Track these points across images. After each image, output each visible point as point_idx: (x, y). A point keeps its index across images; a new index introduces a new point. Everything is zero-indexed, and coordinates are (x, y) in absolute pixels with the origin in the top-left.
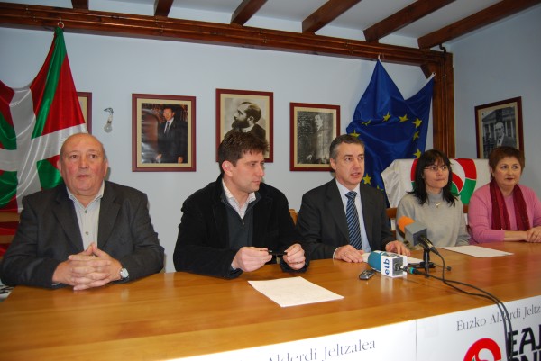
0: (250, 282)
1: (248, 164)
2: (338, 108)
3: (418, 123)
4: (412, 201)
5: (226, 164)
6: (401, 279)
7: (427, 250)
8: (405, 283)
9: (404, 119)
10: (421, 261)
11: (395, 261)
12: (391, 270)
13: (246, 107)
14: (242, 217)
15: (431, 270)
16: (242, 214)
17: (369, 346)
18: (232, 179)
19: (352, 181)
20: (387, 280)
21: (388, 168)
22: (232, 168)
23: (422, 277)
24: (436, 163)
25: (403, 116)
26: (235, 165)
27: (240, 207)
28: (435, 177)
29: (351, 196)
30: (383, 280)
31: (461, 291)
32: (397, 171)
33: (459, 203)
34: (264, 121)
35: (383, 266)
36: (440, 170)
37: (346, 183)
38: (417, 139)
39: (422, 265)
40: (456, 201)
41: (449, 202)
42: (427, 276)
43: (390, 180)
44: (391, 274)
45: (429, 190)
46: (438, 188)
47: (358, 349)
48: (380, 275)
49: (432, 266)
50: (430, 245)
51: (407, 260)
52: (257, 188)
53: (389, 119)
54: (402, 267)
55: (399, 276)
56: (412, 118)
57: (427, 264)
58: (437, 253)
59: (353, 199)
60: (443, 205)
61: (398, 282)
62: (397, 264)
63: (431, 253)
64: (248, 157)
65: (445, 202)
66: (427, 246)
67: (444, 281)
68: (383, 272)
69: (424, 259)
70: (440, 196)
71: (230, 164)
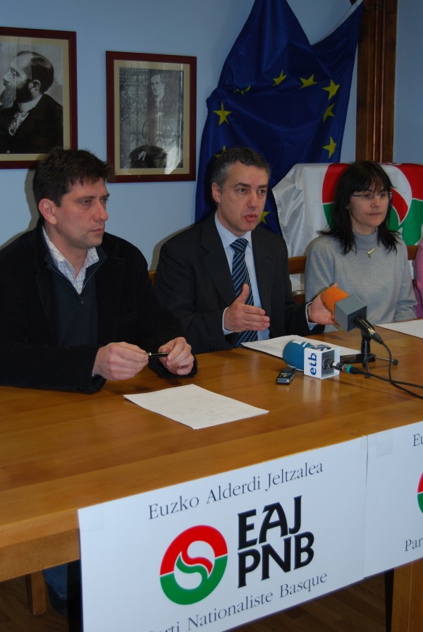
0: (127, 396)
1: (79, 201)
2: (192, 61)
3: (333, 89)
4: (330, 247)
5: (46, 204)
6: (332, 380)
7: (367, 338)
8: (337, 386)
9: (308, 82)
10: (358, 352)
11: (324, 355)
12: (319, 368)
13: (26, 61)
14: (79, 292)
15: (371, 364)
16: (79, 287)
17: (315, 470)
18: (57, 227)
19: (244, 225)
20: (313, 381)
21: (283, 181)
22: (54, 209)
23: (361, 377)
24: (372, 187)
25: (307, 78)
26: (58, 204)
27: (76, 275)
28: (369, 210)
29: (239, 246)
30: (306, 383)
31: (415, 395)
32: (299, 185)
33: (402, 248)
34: (59, 90)
35: (307, 363)
36: (378, 197)
37: (233, 227)
38: (329, 117)
39: (359, 358)
40: (398, 246)
41: (387, 247)
42: (368, 375)
43: (287, 202)
44: (319, 375)
45: (357, 229)
46: (370, 226)
47: (304, 474)
48: (302, 375)
49: (373, 359)
50: (372, 331)
51: (340, 351)
52: (99, 241)
53: (283, 82)
54: (335, 364)
55: (329, 376)
56: (323, 80)
57: (365, 358)
58: (381, 343)
59: (243, 252)
60: (378, 251)
61: (328, 383)
62: (328, 358)
63: (373, 343)
64: (80, 190)
65: (382, 247)
66: (368, 332)
67: (393, 383)
68: (307, 371)
69: (363, 350)
70: (374, 237)
71: (52, 203)
